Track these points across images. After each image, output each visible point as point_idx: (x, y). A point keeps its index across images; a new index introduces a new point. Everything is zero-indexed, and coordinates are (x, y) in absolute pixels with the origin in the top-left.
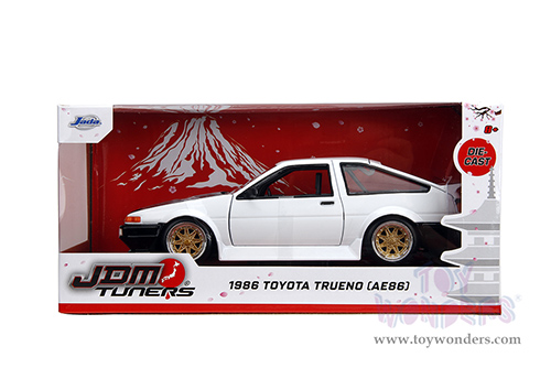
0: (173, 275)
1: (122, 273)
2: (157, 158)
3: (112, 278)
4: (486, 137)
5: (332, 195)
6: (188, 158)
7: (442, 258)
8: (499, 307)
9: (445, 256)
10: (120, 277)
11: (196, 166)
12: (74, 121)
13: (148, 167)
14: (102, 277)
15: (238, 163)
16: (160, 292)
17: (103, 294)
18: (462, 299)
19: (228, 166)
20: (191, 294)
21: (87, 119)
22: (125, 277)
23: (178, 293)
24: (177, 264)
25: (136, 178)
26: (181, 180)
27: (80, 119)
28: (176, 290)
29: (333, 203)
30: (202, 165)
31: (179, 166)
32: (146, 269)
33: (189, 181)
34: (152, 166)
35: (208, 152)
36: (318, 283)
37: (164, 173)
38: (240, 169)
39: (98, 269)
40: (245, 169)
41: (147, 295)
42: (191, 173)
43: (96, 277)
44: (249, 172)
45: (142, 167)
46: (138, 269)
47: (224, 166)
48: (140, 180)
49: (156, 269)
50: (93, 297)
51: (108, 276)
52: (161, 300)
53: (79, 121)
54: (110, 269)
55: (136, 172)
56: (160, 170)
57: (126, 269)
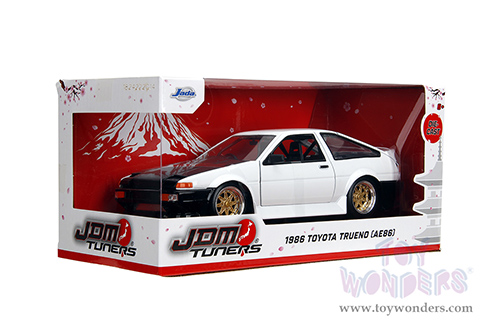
0: (247, 235)
1: (210, 234)
2: (116, 129)
3: (203, 239)
4: (438, 112)
5: (325, 160)
6: (141, 129)
7: (414, 209)
8: (438, 246)
9: (416, 207)
10: (209, 239)
11: (147, 136)
12: (175, 92)
13: (108, 138)
14: (195, 239)
15: (179, 134)
16: (237, 250)
17: (195, 256)
18: (423, 240)
19: (172, 136)
20: (259, 249)
21: (185, 91)
22: (213, 238)
23: (250, 250)
24: (251, 224)
25: (98, 148)
26: (135, 149)
27: (179, 90)
28: (248, 247)
29: (327, 167)
30: (152, 136)
31: (133, 136)
32: (228, 230)
33: (142, 150)
34: (112, 136)
35: (156, 124)
36: (342, 234)
37: (121, 143)
38: (180, 139)
39: (193, 232)
40: (184, 139)
41: (228, 253)
42: (143, 143)
43: (190, 239)
44: (187, 142)
45: (103, 138)
46: (222, 229)
47: (169, 137)
48: (102, 150)
49: (235, 229)
50: (187, 259)
51: (200, 238)
52: (236, 257)
53: (179, 92)
54: (202, 231)
55: (98, 142)
56: (118, 140)
57: (213, 230)
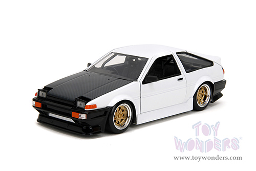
5: (181, 74)
29: (182, 79)
